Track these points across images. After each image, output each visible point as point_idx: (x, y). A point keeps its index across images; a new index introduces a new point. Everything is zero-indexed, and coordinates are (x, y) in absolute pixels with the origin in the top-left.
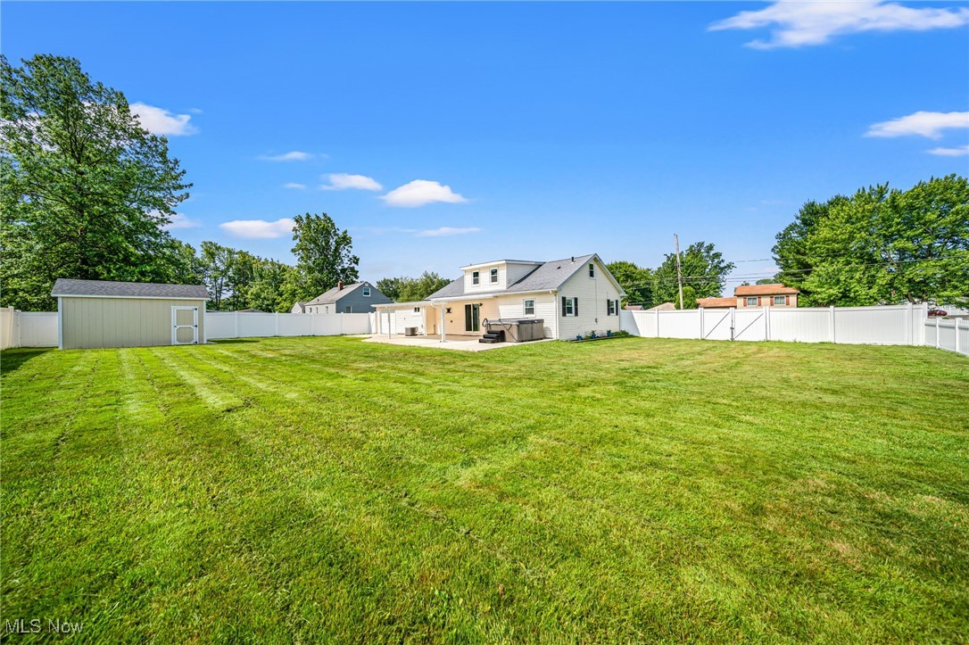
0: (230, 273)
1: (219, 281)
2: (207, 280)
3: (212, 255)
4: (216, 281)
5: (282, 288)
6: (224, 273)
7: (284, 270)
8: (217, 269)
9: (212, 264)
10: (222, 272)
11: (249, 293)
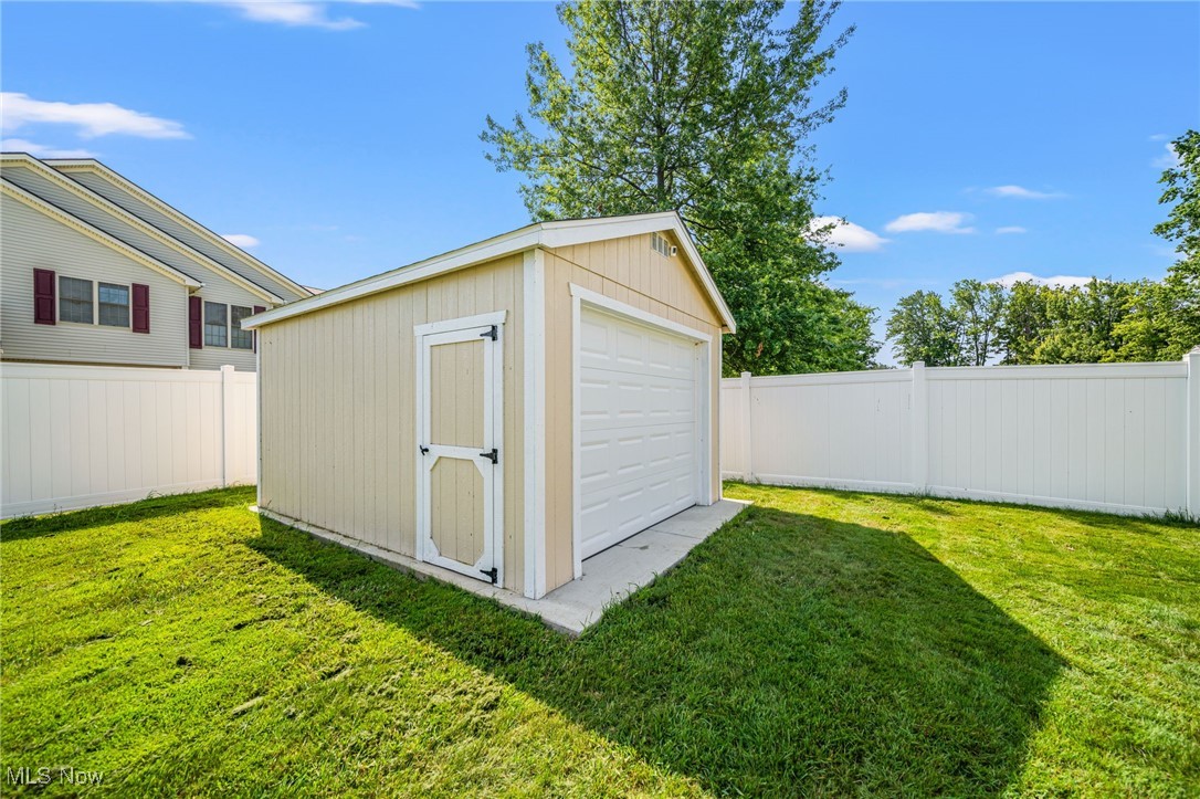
0: (1001, 323)
1: (982, 339)
2: (963, 339)
3: (969, 302)
4: (976, 339)
5: (1118, 329)
6: (989, 326)
7: (1123, 293)
8: (976, 320)
9: (969, 314)
10: (987, 323)
11: (1038, 350)
